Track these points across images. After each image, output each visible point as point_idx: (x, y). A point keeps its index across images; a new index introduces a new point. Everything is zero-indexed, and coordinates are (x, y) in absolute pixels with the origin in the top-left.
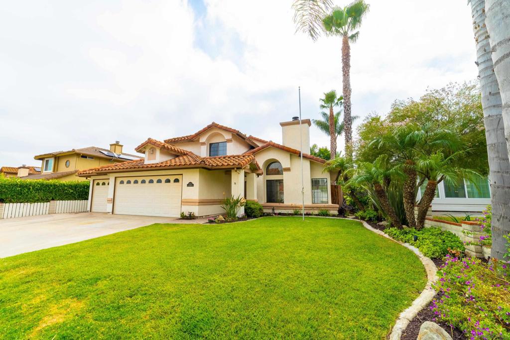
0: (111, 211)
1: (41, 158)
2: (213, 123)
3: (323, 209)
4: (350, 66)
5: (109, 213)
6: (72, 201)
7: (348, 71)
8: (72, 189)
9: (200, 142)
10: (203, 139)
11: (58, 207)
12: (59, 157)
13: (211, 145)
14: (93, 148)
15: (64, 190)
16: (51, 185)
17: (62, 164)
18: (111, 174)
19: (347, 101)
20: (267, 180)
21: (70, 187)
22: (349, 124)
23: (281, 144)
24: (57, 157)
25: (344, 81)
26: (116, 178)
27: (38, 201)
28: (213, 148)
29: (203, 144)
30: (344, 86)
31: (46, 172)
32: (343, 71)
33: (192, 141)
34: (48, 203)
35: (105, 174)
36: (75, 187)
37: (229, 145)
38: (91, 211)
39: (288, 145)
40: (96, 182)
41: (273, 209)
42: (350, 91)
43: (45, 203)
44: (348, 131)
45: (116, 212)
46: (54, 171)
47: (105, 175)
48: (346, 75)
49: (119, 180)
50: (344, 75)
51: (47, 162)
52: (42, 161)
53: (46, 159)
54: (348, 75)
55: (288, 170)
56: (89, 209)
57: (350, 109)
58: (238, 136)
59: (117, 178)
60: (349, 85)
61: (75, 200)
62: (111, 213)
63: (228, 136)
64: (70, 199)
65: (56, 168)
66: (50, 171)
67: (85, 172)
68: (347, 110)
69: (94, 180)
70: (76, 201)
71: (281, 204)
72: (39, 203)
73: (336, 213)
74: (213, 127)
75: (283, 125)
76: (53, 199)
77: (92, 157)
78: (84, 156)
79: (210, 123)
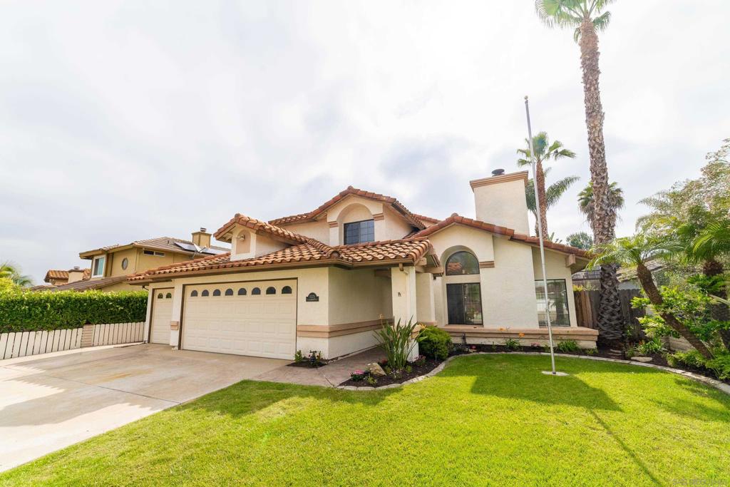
0: (177, 344)
1: (88, 256)
2: (350, 188)
3: (564, 337)
4: (599, 72)
5: (174, 347)
6: (121, 324)
7: (596, 80)
8: (121, 306)
9: (328, 221)
10: (333, 217)
11: (97, 335)
12: (113, 253)
13: (346, 225)
14: (166, 238)
15: (107, 307)
16: (85, 300)
17: (118, 263)
18: (176, 280)
19: (596, 135)
20: (447, 285)
21: (118, 301)
22: (603, 178)
23: (475, 219)
24: (110, 255)
25: (587, 100)
26: (184, 286)
27: (60, 327)
28: (351, 232)
29: (333, 224)
30: (588, 108)
31: (96, 276)
32: (586, 82)
33: (315, 221)
34: (80, 330)
35: (168, 279)
36: (127, 302)
37: (377, 224)
38: (149, 342)
39: (486, 220)
40: (157, 293)
41: (464, 338)
42: (602, 117)
43: (75, 330)
44: (602, 190)
45: (185, 345)
46: (106, 275)
47: (167, 281)
48: (592, 88)
49: (189, 290)
50: (587, 90)
51: (97, 261)
52: (91, 261)
53: (96, 258)
54: (596, 89)
55: (490, 265)
56: (146, 338)
57: (603, 150)
58: (394, 209)
59: (187, 287)
60: (600, 106)
61: (128, 322)
62: (177, 348)
63: (376, 209)
64: (118, 322)
65: (108, 271)
66: (101, 276)
67: (138, 277)
68: (598, 152)
69: (154, 290)
70: (130, 324)
71: (479, 329)
72: (63, 331)
73: (593, 345)
74: (350, 193)
75: (474, 185)
76: (88, 323)
77: (161, 253)
78: (149, 252)
79: (345, 188)
